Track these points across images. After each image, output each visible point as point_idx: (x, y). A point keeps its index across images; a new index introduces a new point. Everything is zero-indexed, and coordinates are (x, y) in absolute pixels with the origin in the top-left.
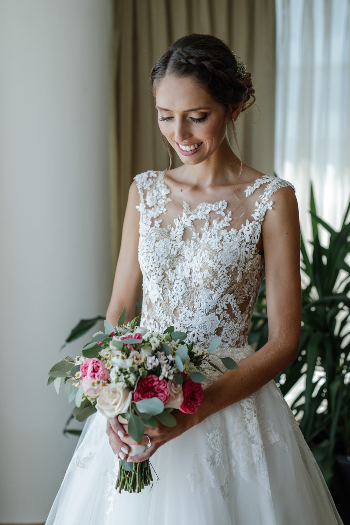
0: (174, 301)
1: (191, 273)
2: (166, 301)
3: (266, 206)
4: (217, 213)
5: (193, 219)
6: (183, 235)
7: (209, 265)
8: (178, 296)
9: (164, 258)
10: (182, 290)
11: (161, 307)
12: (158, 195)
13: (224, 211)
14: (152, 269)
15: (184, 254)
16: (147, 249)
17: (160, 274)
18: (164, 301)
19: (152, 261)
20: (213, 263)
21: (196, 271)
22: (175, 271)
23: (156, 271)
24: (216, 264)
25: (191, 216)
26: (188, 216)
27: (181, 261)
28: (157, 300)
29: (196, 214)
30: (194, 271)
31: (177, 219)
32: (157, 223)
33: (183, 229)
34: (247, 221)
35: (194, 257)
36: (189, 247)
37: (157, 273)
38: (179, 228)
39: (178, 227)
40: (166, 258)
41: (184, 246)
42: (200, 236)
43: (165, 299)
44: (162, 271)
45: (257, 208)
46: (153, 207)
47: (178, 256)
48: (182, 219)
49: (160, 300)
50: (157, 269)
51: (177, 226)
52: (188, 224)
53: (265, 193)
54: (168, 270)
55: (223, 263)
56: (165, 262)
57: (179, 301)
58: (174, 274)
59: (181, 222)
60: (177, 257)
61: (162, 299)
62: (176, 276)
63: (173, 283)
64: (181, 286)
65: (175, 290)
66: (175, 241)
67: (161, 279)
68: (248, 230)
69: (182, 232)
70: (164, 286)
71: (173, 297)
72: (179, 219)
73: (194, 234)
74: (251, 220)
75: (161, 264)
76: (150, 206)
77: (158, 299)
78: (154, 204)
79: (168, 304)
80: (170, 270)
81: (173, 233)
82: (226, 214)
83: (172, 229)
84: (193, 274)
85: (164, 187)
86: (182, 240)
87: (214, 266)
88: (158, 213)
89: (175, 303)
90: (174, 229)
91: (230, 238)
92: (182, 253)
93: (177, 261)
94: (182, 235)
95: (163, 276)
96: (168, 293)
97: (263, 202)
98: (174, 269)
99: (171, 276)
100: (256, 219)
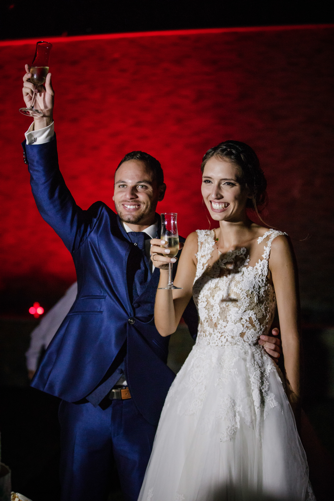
0: (215, 318)
4: (240, 257)
7: (234, 291)
8: (217, 313)
9: (206, 290)
10: (218, 310)
11: (207, 323)
13: (244, 255)
14: (199, 298)
15: (219, 286)
17: (205, 301)
18: (209, 319)
20: (237, 289)
23: (202, 299)
24: (239, 289)
25: (224, 260)
26: (222, 260)
27: (218, 291)
29: (226, 258)
34: (259, 260)
37: (203, 300)
38: (217, 269)
40: (208, 290)
44: (206, 299)
45: (265, 250)
46: (204, 255)
48: (219, 263)
52: (223, 266)
53: (270, 240)
54: (209, 298)
55: (243, 289)
56: (207, 293)
57: (218, 317)
58: (214, 300)
60: (215, 288)
61: (208, 317)
62: (215, 301)
63: (213, 306)
64: (217, 307)
65: (214, 310)
68: (260, 266)
70: (208, 308)
71: (213, 315)
72: (217, 263)
74: (262, 259)
75: (205, 295)
77: (205, 318)
79: (211, 320)
80: (211, 298)
81: (212, 272)
82: (246, 257)
85: (213, 241)
86: (218, 277)
87: (238, 291)
88: (207, 260)
91: (248, 272)
93: (215, 291)
95: (207, 303)
96: (211, 312)
97: (268, 246)
98: (213, 296)
99: (212, 302)
100: (265, 258)
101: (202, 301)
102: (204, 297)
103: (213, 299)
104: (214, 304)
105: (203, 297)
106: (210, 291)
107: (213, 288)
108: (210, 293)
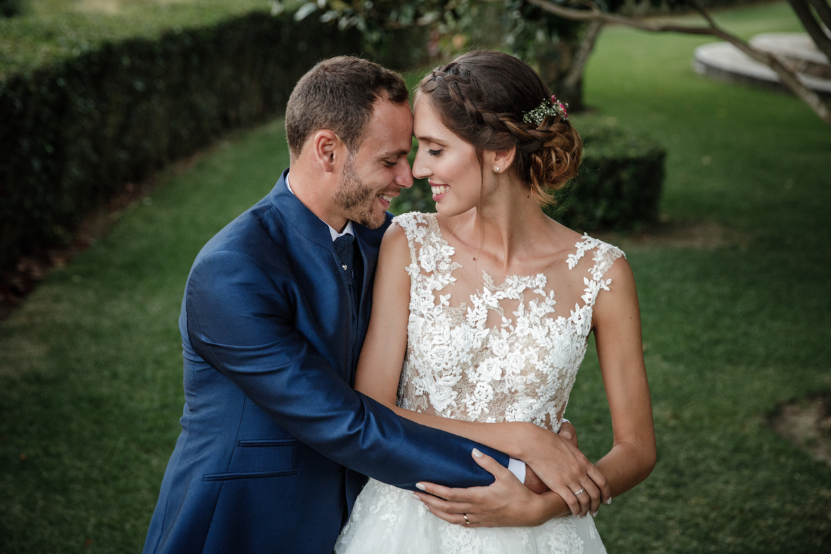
0: (475, 410)
1: (503, 375)
2: (461, 409)
3: (599, 284)
4: (535, 291)
5: (501, 298)
6: (487, 321)
7: (537, 368)
8: (482, 402)
9: (464, 353)
10: (488, 396)
12: (437, 254)
13: (543, 289)
14: (446, 367)
15: (491, 347)
16: (440, 340)
17: (458, 374)
18: (458, 408)
19: (448, 358)
20: (543, 366)
21: (513, 373)
22: (478, 369)
23: (452, 370)
24: (547, 366)
25: (497, 293)
26: (493, 292)
27: (487, 357)
28: (445, 408)
29: (503, 291)
30: (509, 371)
31: (475, 296)
32: (444, 299)
33: (487, 311)
34: (577, 306)
35: (510, 354)
36: (500, 338)
37: (454, 372)
38: (481, 309)
39: (478, 307)
40: (468, 353)
41: (491, 336)
42: (514, 324)
43: (459, 406)
44: (461, 371)
45: (587, 287)
46: (432, 272)
47: (483, 349)
48: (484, 296)
49: (450, 407)
50: (454, 368)
51: (476, 306)
52: (494, 304)
53: (595, 266)
56: (467, 358)
57: (482, 409)
58: (477, 374)
59: (481, 301)
60: (482, 352)
61: (456, 406)
62: (479, 376)
63: (475, 386)
64: (487, 391)
65: (477, 396)
66: (475, 327)
67: (458, 380)
68: (580, 319)
69: (486, 316)
70: (460, 388)
71: (474, 404)
72: (478, 296)
73: (504, 319)
74: (582, 304)
75: (461, 362)
76: (428, 271)
77: (448, 406)
78: (434, 268)
79: (464, 412)
80: (471, 369)
81: (471, 315)
82: (548, 294)
83: (469, 309)
84: (506, 377)
85: (444, 244)
86: (486, 328)
87: (545, 369)
88: (442, 284)
89: (476, 412)
90: (473, 309)
91: (559, 329)
92: (488, 346)
93: (482, 356)
94: (485, 320)
95: (461, 377)
96: (465, 398)
97: (595, 278)
98: (477, 366)
99: (472, 377)
100: (587, 302)
101: (452, 374)
102: (459, 367)
103: (476, 372)
104: (475, 382)
105: (456, 366)
106: (472, 355)
107: (478, 350)
108: (473, 360)
